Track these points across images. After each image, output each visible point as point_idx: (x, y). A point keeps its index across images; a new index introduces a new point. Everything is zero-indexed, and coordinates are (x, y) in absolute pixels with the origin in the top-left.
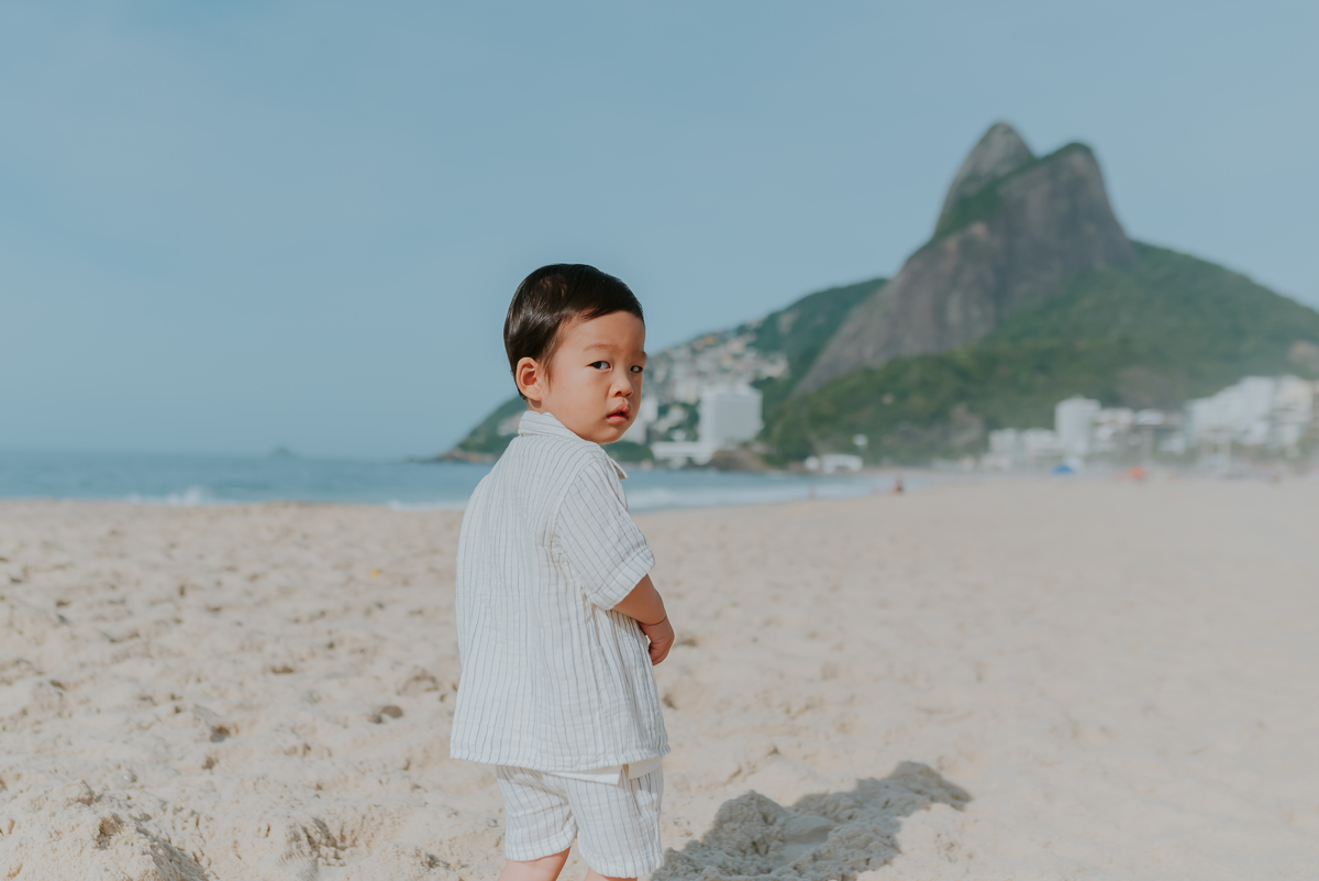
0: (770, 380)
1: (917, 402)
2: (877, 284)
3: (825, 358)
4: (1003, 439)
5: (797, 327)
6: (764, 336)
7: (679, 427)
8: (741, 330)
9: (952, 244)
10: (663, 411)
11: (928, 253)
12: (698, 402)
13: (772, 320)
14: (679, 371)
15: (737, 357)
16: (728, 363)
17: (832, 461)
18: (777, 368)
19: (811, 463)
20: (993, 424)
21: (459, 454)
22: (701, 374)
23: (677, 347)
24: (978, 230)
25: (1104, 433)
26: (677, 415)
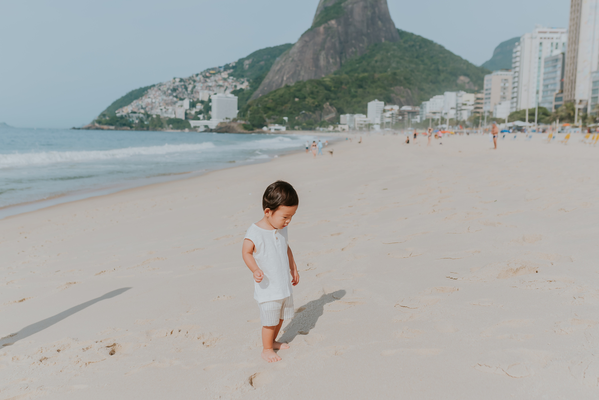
0: (241, 90)
1: (309, 100)
2: (289, 46)
3: (266, 81)
4: (345, 118)
5: (252, 66)
6: (237, 70)
7: (200, 112)
8: (227, 67)
9: (321, 29)
10: (193, 105)
11: (311, 33)
12: (210, 100)
13: (241, 62)
14: (199, 86)
15: (225, 80)
16: (221, 83)
17: (274, 127)
18: (245, 86)
19: (265, 129)
20: (341, 111)
21: (97, 125)
22: (209, 88)
23: (197, 75)
24: (333, 22)
25: (388, 114)
26: (199, 107)
